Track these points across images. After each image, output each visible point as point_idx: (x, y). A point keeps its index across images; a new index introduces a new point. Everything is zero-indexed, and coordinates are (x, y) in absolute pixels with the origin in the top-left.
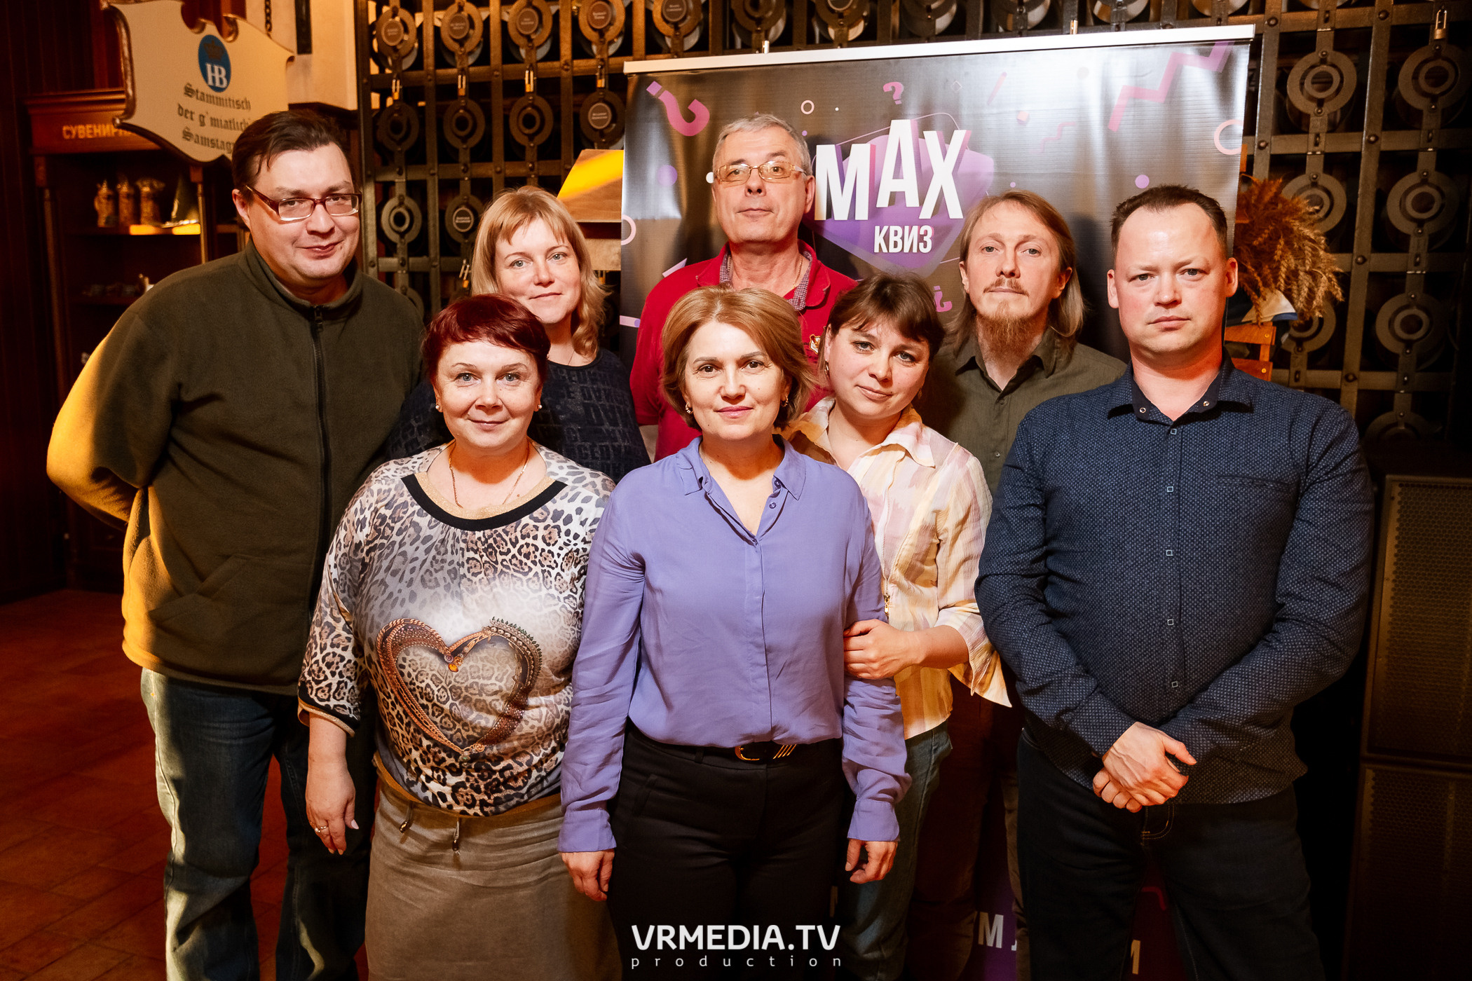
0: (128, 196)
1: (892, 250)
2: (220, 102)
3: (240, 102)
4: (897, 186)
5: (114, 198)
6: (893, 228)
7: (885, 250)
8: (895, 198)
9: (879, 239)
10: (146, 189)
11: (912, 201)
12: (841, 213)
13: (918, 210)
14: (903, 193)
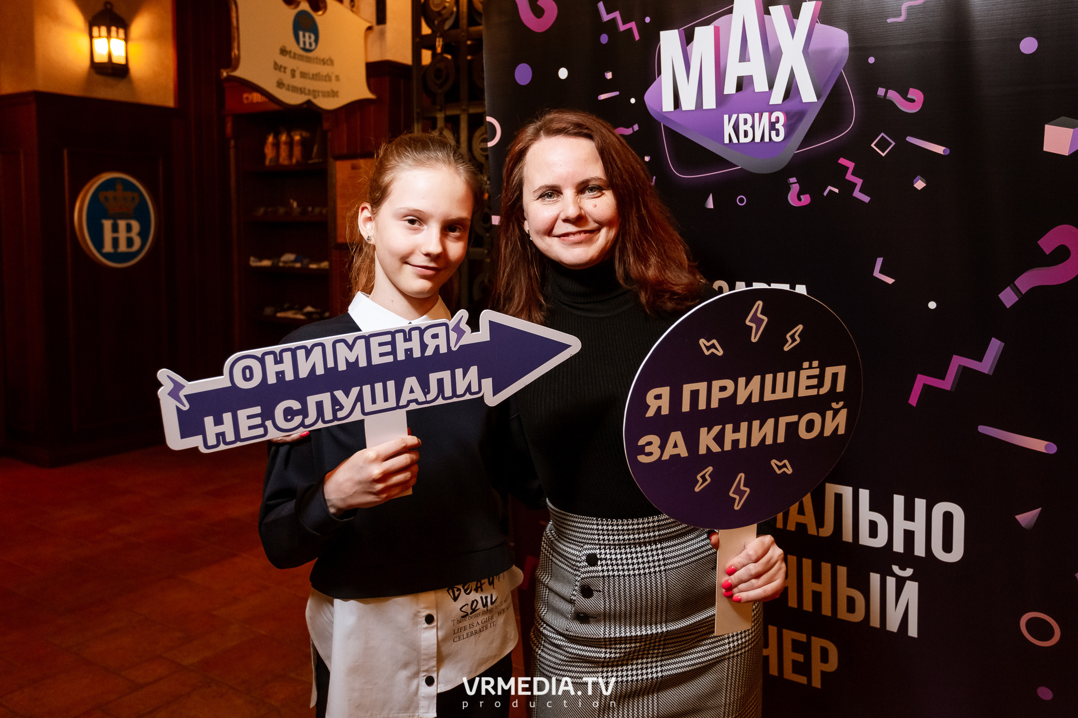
0: (286, 143)
1: (743, 140)
2: (308, 60)
3: (325, 61)
4: (744, 70)
5: (277, 145)
6: (742, 117)
7: (735, 140)
8: (743, 83)
9: (728, 129)
10: (297, 138)
11: (761, 85)
12: (688, 104)
13: (768, 95)
14: (751, 77)
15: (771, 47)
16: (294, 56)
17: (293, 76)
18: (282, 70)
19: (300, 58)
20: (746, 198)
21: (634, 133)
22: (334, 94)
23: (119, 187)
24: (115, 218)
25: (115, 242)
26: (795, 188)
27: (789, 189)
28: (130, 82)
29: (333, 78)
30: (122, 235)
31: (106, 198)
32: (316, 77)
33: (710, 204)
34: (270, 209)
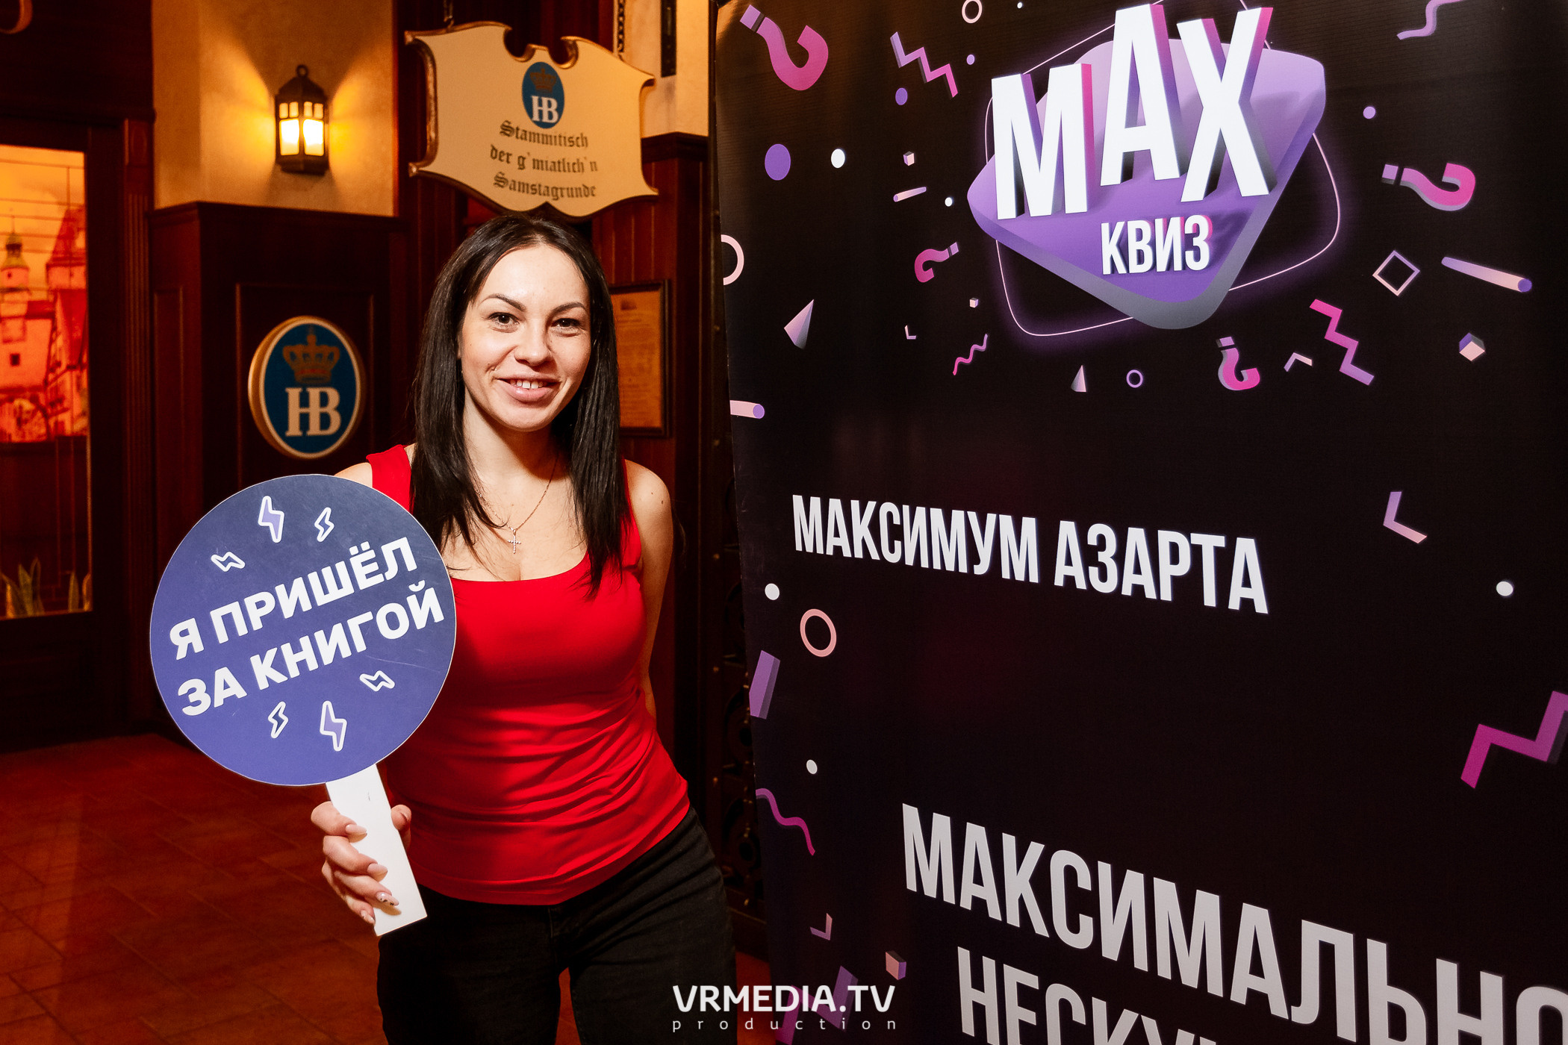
1: (1135, 268)
2: (547, 140)
3: (574, 140)
4: (1134, 140)
6: (1133, 226)
7: (1121, 269)
8: (1133, 165)
9: (1109, 250)
11: (1165, 167)
12: (1040, 204)
13: (1178, 184)
14: (1147, 153)
15: (1183, 96)
16: (525, 136)
17: (522, 167)
18: (504, 158)
19: (534, 137)
20: (1144, 378)
21: (952, 258)
22: (588, 191)
23: (311, 338)
24: (304, 385)
25: (304, 420)
26: (1231, 357)
27: (1220, 359)
28: (332, 181)
29: (587, 166)
30: (314, 410)
31: (293, 356)
32: (558, 166)
33: (1080, 384)
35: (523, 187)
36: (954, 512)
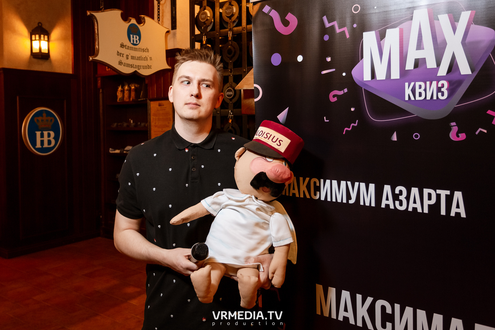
0: (127, 90)
1: (418, 98)
2: (136, 50)
3: (144, 50)
4: (420, 55)
5: (123, 91)
6: (418, 84)
7: (412, 98)
8: (418, 63)
9: (408, 91)
10: (133, 88)
11: (431, 64)
12: (381, 75)
13: (436, 70)
14: (424, 59)
15: (439, 40)
16: (128, 48)
17: (127, 58)
18: (122, 55)
19: (131, 49)
20: (420, 135)
21: (345, 94)
22: (149, 67)
23: (44, 115)
24: (42, 130)
25: (42, 142)
26: (455, 129)
27: (450, 130)
28: (51, 62)
29: (149, 59)
30: (46, 139)
31: (38, 120)
32: (139, 58)
33: (395, 138)
34: (119, 124)
35: (128, 65)
36: (342, 182)
